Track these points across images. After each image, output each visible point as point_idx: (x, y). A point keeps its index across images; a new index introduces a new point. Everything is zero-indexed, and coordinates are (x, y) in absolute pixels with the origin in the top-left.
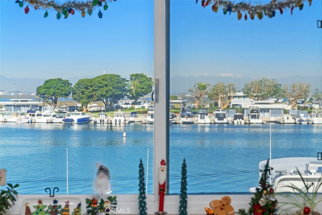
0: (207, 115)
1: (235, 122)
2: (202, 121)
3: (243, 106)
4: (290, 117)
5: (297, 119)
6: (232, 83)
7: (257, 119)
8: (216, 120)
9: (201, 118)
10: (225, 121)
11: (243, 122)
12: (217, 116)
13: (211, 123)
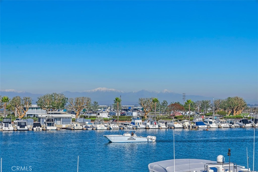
0: (10, 123)
1: (35, 129)
2: (7, 129)
3: (40, 116)
4: (79, 125)
5: (84, 126)
6: (27, 97)
7: (53, 126)
8: (19, 128)
9: (5, 126)
10: (26, 128)
11: (41, 128)
12: (19, 124)
13: (14, 130)
